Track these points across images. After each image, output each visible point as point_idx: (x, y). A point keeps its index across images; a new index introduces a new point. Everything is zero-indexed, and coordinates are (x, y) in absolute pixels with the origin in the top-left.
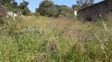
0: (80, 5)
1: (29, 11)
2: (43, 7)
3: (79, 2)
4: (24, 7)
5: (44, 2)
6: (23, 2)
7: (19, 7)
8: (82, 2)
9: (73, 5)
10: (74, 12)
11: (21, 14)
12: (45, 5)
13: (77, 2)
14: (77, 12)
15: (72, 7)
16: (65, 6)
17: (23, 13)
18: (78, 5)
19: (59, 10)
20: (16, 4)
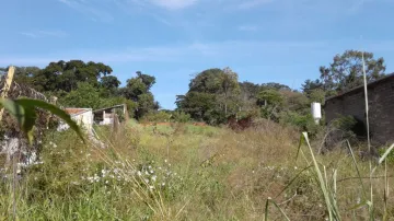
0: (334, 81)
1: (156, 107)
2: (200, 91)
3: (327, 71)
4: (140, 93)
5: (205, 73)
6: (135, 76)
7: (124, 92)
8: (341, 70)
9: (307, 82)
10: (309, 106)
11: (127, 117)
12: (208, 84)
13: (321, 70)
14: (322, 107)
15: (305, 90)
16: (278, 87)
17: (136, 112)
18: (326, 81)
19: (255, 101)
20: (115, 82)
